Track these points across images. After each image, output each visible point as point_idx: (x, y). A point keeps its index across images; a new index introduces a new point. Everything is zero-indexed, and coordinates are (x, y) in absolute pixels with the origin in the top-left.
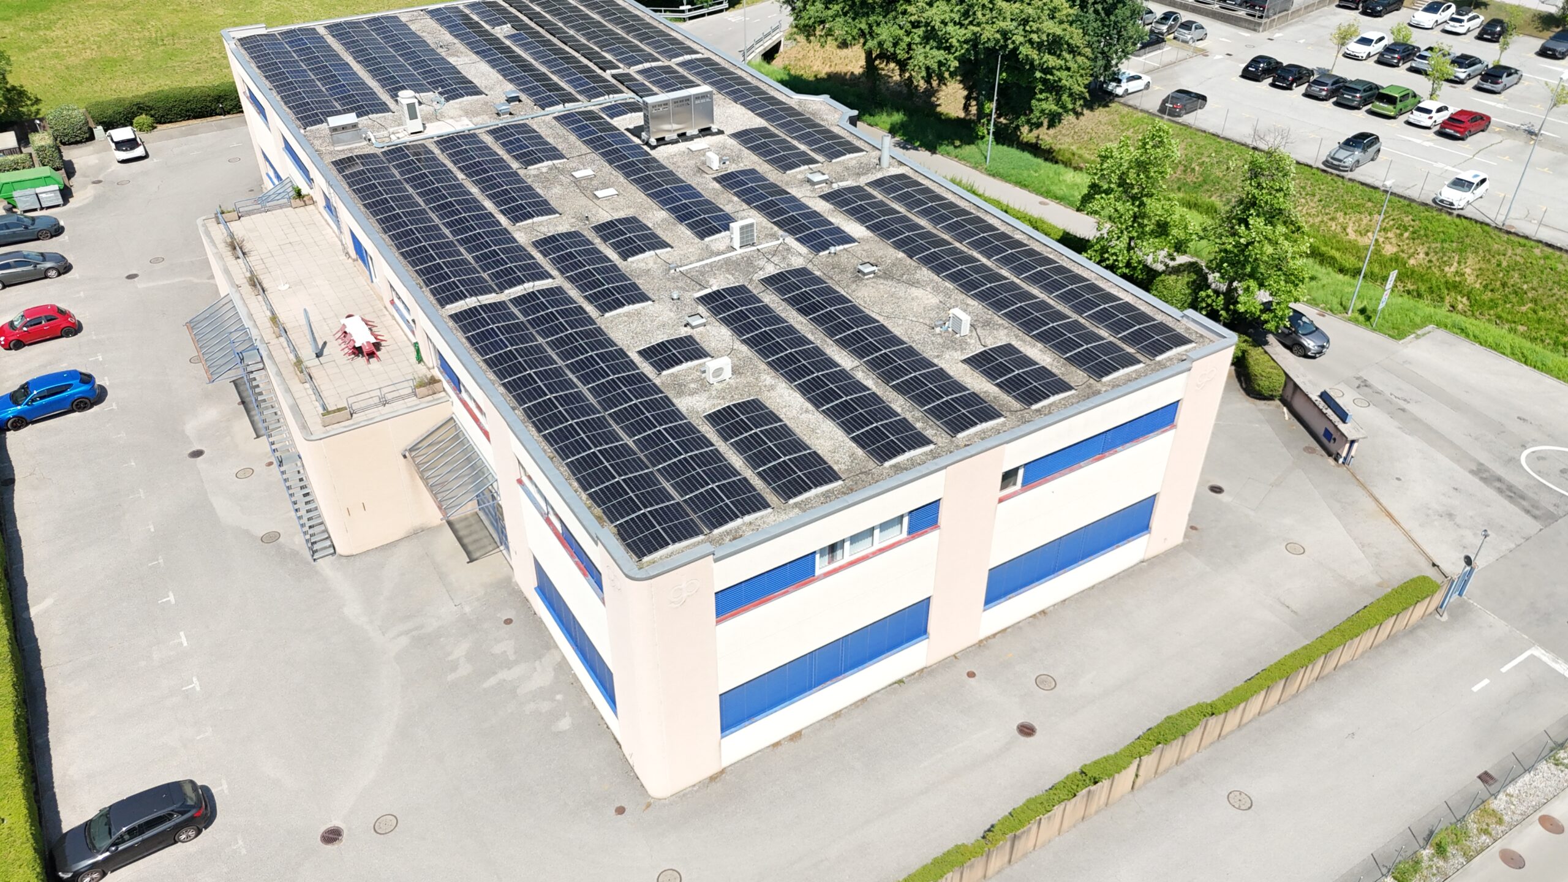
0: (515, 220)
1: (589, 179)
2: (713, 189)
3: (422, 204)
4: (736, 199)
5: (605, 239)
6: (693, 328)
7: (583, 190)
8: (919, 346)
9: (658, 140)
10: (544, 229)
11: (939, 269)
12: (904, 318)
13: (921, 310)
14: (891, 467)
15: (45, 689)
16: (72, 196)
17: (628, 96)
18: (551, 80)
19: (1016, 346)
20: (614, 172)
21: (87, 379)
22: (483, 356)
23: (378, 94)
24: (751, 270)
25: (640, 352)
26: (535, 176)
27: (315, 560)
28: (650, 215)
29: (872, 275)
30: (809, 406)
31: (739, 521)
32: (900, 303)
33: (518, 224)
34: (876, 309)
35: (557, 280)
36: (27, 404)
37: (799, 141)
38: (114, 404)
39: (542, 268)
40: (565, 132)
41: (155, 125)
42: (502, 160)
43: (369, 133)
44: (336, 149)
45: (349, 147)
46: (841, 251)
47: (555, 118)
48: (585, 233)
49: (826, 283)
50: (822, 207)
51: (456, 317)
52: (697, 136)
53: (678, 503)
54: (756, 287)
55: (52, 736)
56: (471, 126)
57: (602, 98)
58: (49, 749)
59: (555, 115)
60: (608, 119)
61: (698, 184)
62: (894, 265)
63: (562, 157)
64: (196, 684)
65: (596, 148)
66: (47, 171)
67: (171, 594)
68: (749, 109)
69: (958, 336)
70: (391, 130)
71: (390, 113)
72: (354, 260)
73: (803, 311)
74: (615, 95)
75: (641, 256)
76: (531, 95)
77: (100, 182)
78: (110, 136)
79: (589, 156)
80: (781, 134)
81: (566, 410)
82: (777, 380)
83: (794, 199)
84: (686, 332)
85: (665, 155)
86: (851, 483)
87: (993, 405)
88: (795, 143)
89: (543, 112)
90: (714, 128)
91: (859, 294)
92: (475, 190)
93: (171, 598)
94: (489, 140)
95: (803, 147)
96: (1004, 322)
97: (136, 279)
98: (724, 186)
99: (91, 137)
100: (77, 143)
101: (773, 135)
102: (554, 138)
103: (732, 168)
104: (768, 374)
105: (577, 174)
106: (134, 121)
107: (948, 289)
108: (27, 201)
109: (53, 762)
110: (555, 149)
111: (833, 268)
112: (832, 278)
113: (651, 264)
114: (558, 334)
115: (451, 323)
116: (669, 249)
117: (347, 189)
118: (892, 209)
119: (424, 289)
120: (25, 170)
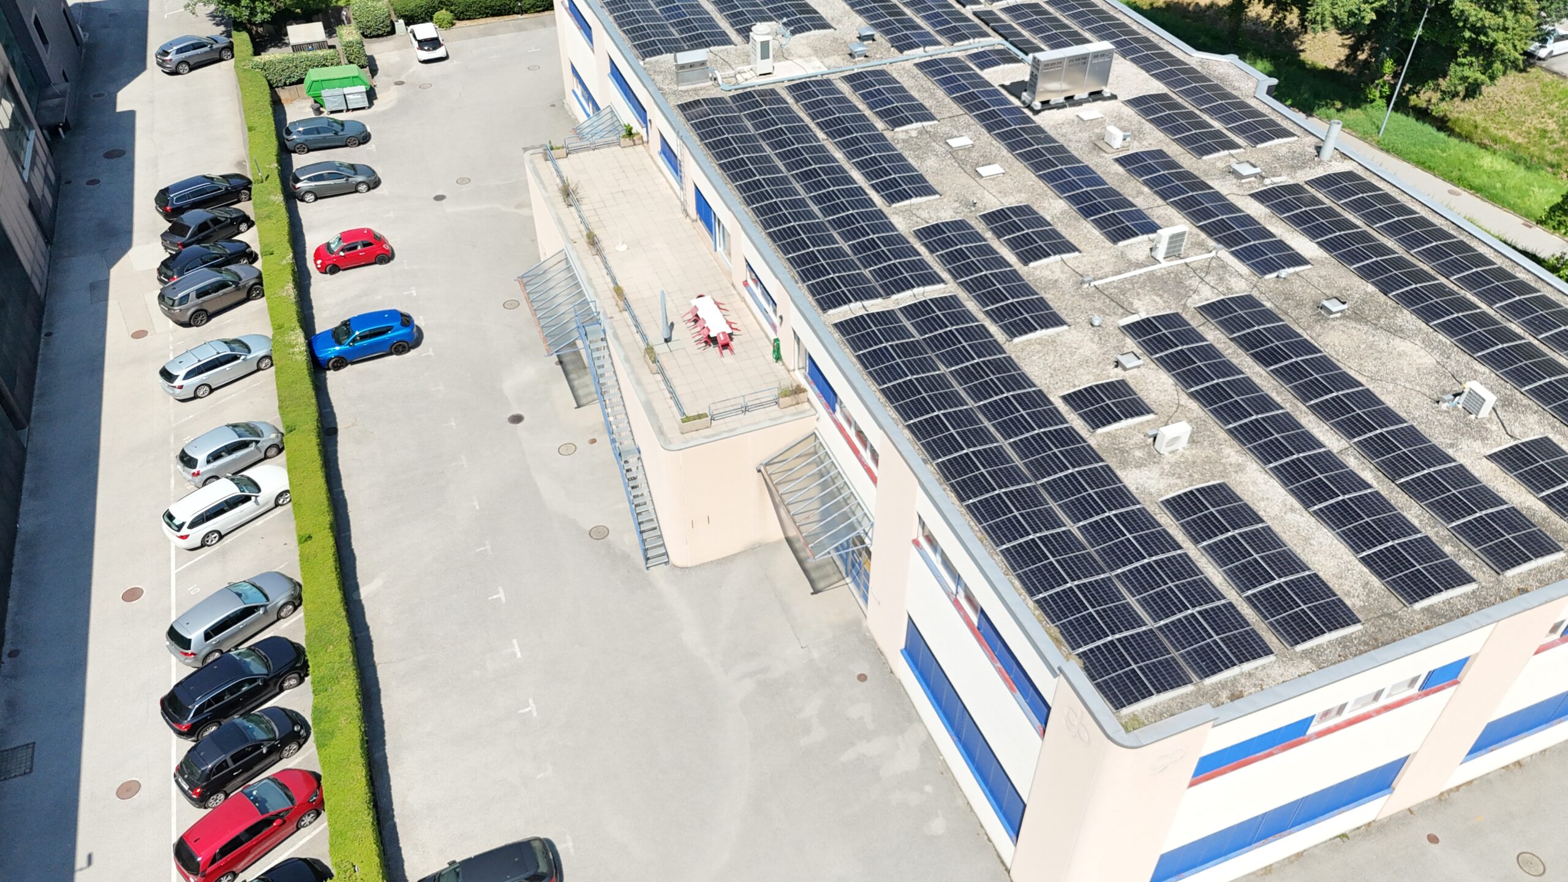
0: (892, 199)
1: (968, 149)
2: (1117, 174)
3: (783, 168)
4: (1146, 189)
5: (999, 233)
6: (1125, 369)
7: (961, 164)
8: (1423, 426)
9: (1043, 103)
10: (924, 214)
11: (1428, 314)
12: (1394, 380)
13: (1414, 373)
14: (1423, 610)
15: (379, 691)
16: (376, 98)
17: (995, 41)
18: (905, 14)
19: (1555, 441)
20: (994, 142)
21: (406, 320)
22: (880, 385)
23: (716, 20)
24: (1182, 291)
25: (1064, 398)
26: (904, 141)
27: (647, 568)
28: (1046, 204)
29: (1339, 315)
30: (1292, 501)
31: (1235, 671)
32: (1384, 360)
33: (894, 205)
34: (1355, 366)
35: (948, 287)
36: (349, 344)
37: (1211, 116)
38: (431, 350)
39: (931, 269)
40: (929, 84)
41: (454, 21)
42: (863, 117)
43: (716, 72)
44: (680, 88)
45: (693, 86)
46: (1291, 274)
47: (917, 65)
48: (973, 223)
49: (1282, 320)
50: (1257, 210)
51: (843, 327)
52: (1085, 101)
53: (1151, 631)
54: (1193, 317)
55: (389, 749)
56: (824, 70)
57: (966, 42)
58: (387, 767)
59: (917, 61)
60: (978, 71)
61: (1096, 165)
62: (1364, 302)
63: (932, 118)
64: (532, 707)
65: (970, 109)
66: (353, 70)
67: (501, 590)
68: (1142, 68)
69: (1473, 417)
70: (739, 68)
71: (733, 46)
72: (693, 221)
73: (1259, 358)
74: (982, 39)
75: (1044, 261)
76: (887, 33)
77: (402, 83)
78: (412, 32)
79: (962, 119)
80: (1186, 104)
81: (988, 472)
82: (1244, 458)
83: (1218, 196)
84: (1117, 374)
85: (1051, 123)
86: (1373, 629)
87: (1543, 529)
88: (1205, 117)
89: (900, 57)
90: (1107, 92)
91: (1327, 341)
92: (839, 155)
93: (501, 595)
94: (845, 89)
95: (1217, 125)
96: (1531, 403)
97: (444, 201)
98: (1129, 171)
99: (392, 32)
100: (378, 36)
101: (1177, 106)
102: (919, 91)
103: (1135, 148)
104: (1232, 447)
105: (954, 143)
106: (435, 16)
107: (1444, 344)
108: (335, 102)
109: (392, 783)
110: (921, 107)
111: (1286, 299)
112: (1287, 314)
113: (1058, 274)
114: (963, 362)
115: (837, 335)
116: (1076, 254)
117: (699, 143)
118: (1346, 221)
119: (800, 284)
120: (333, 67)
